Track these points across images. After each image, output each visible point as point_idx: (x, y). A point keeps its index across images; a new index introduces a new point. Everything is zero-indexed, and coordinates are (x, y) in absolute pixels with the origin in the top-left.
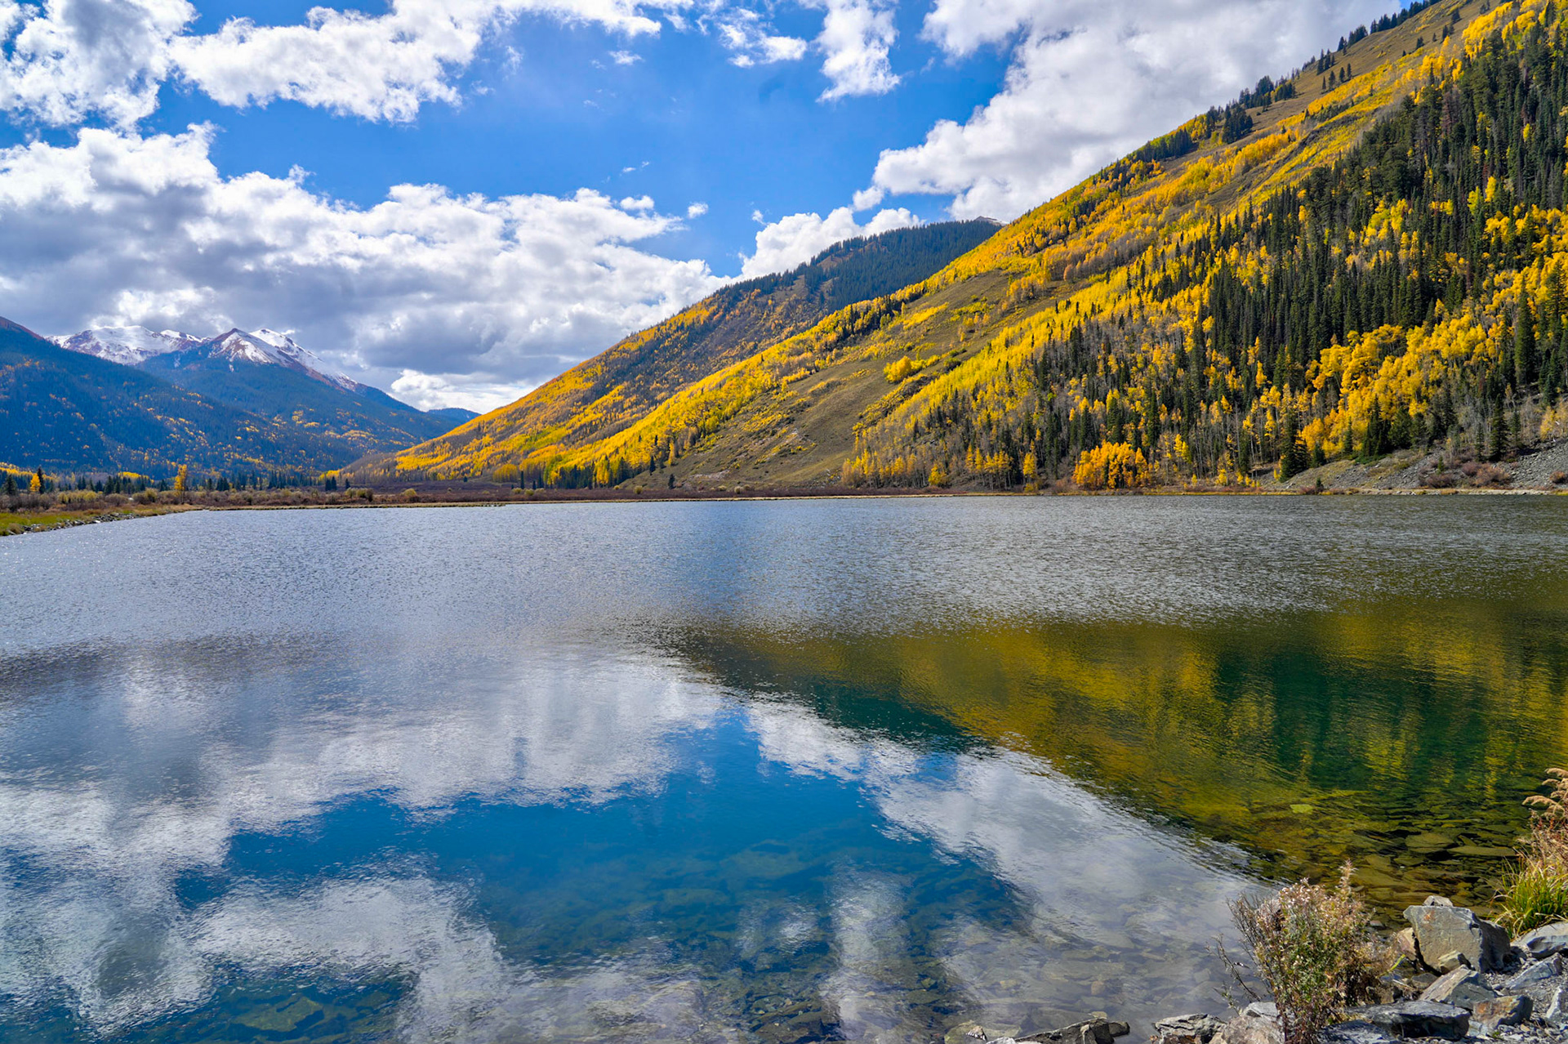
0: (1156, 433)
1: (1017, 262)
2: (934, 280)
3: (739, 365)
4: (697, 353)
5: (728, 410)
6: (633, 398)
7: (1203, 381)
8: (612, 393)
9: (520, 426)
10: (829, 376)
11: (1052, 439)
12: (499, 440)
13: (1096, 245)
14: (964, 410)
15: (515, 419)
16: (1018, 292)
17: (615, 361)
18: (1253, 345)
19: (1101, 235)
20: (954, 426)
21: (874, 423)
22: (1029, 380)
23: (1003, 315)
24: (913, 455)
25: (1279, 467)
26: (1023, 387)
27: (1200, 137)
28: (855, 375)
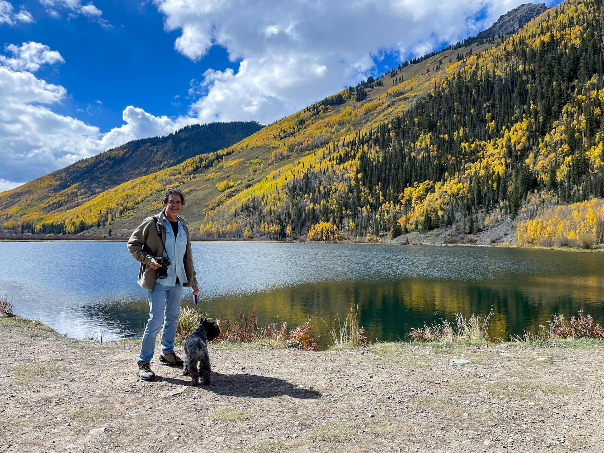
0: (342, 218)
1: (274, 143)
2: (236, 147)
3: (144, 178)
4: (117, 171)
5: (139, 199)
6: (83, 191)
7: (359, 198)
8: (70, 187)
9: (17, 202)
10: (190, 186)
11: (298, 219)
12: (5, 208)
13: (307, 139)
14: (258, 205)
15: (15, 198)
16: (276, 156)
17: (73, 172)
18: (378, 185)
19: (310, 134)
20: (254, 212)
21: (213, 209)
22: (286, 194)
23: (269, 165)
24: (235, 224)
25: (390, 234)
26: (284, 197)
27: (347, 98)
28: (202, 186)
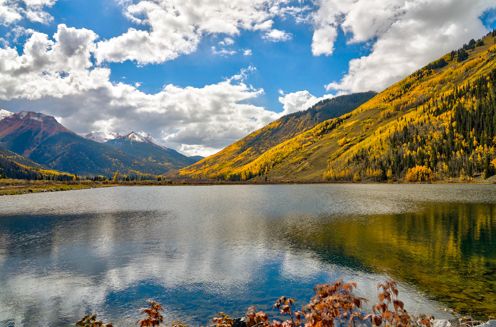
0: (436, 162)
1: (383, 105)
2: (354, 112)
3: (288, 141)
4: (275, 137)
5: (285, 155)
6: (254, 152)
7: (453, 144)
8: (247, 150)
9: (218, 161)
10: (319, 144)
11: (397, 165)
12: (211, 166)
14: (366, 155)
15: (216, 159)
16: (384, 115)
17: (248, 140)
18: (472, 131)
19: (414, 94)
20: (362, 160)
21: (334, 160)
22: (389, 144)
23: (379, 123)
24: (348, 170)
25: (483, 174)
26: (387, 147)
27: (449, 61)
28: (327, 143)
